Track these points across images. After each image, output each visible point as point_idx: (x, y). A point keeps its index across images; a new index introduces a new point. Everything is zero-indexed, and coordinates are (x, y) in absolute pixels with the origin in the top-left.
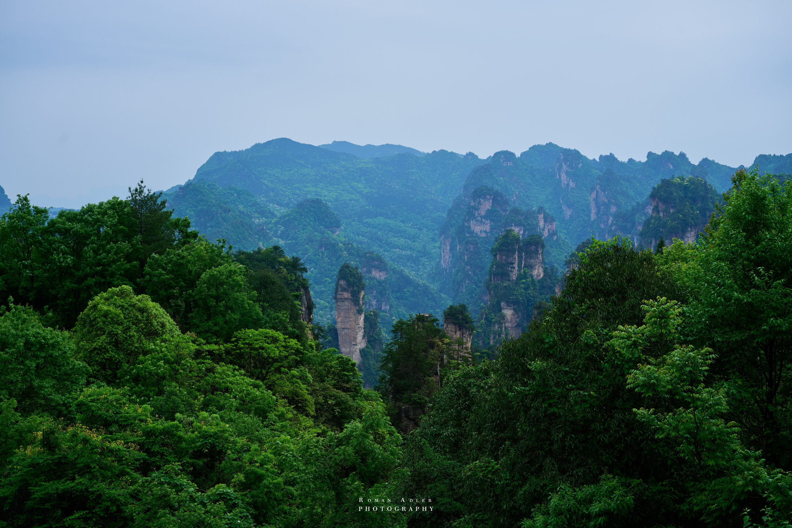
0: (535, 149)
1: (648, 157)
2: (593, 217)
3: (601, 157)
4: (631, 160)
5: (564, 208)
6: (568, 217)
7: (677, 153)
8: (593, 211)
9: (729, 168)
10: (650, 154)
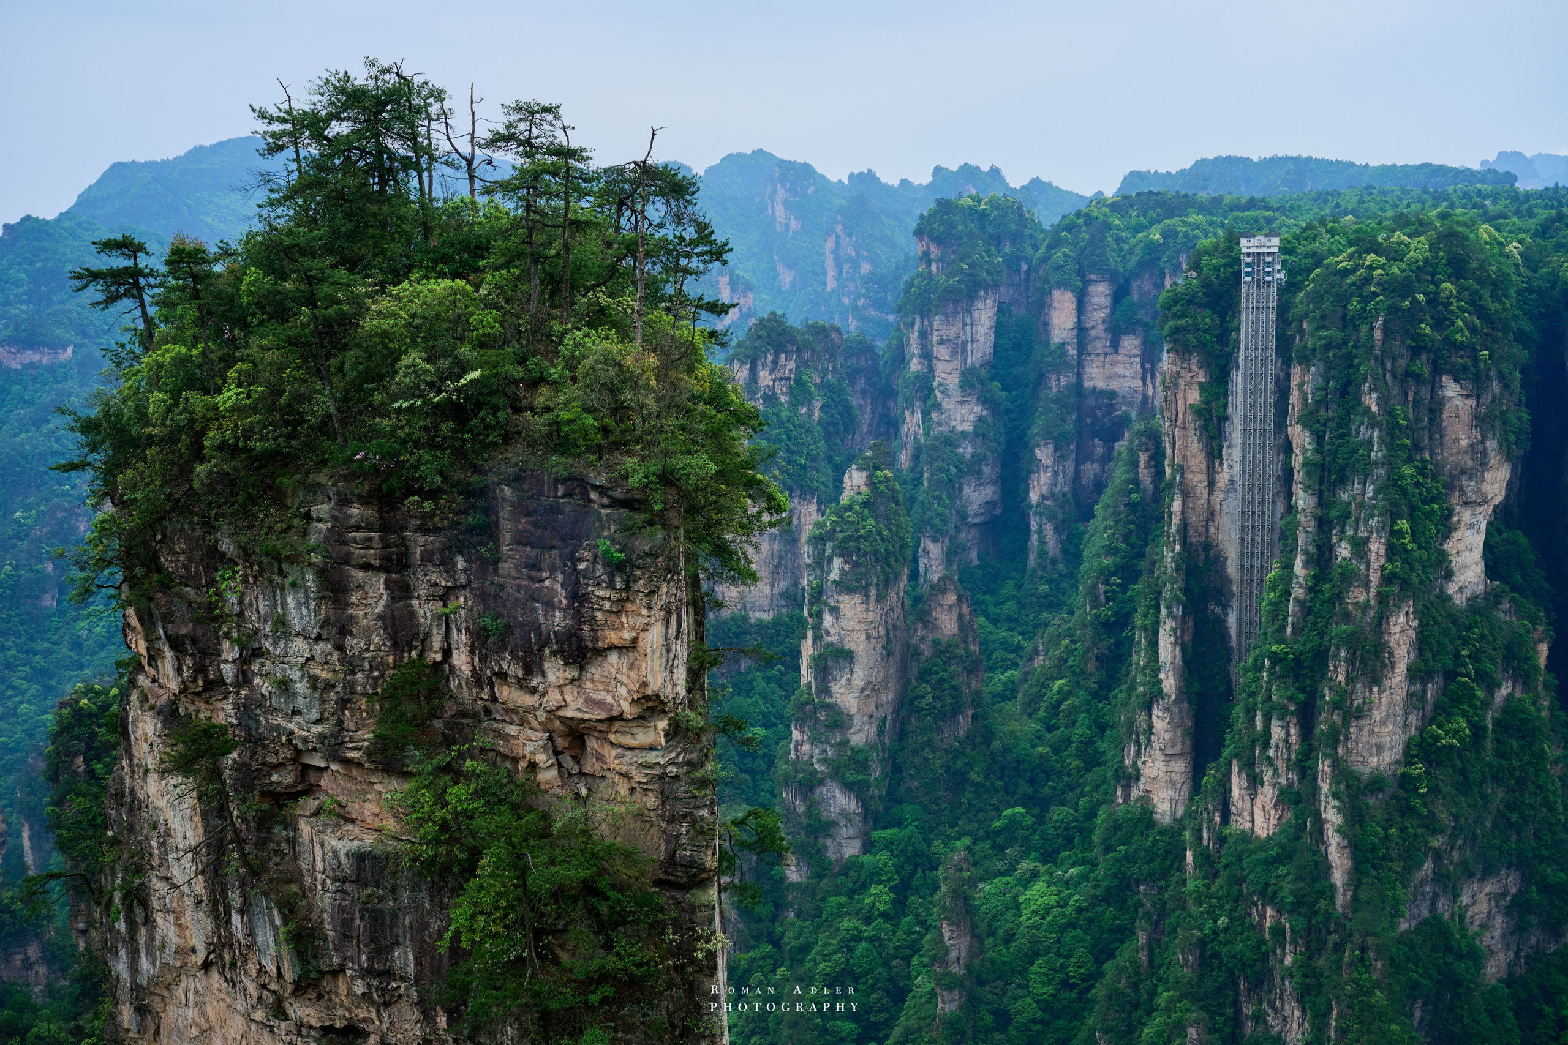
0: (731, 159)
1: (934, 175)
2: (831, 284)
3: (851, 175)
4: (904, 182)
5: (781, 268)
6: (787, 286)
7: (985, 168)
8: (831, 273)
9: (1078, 195)
10: (938, 170)
